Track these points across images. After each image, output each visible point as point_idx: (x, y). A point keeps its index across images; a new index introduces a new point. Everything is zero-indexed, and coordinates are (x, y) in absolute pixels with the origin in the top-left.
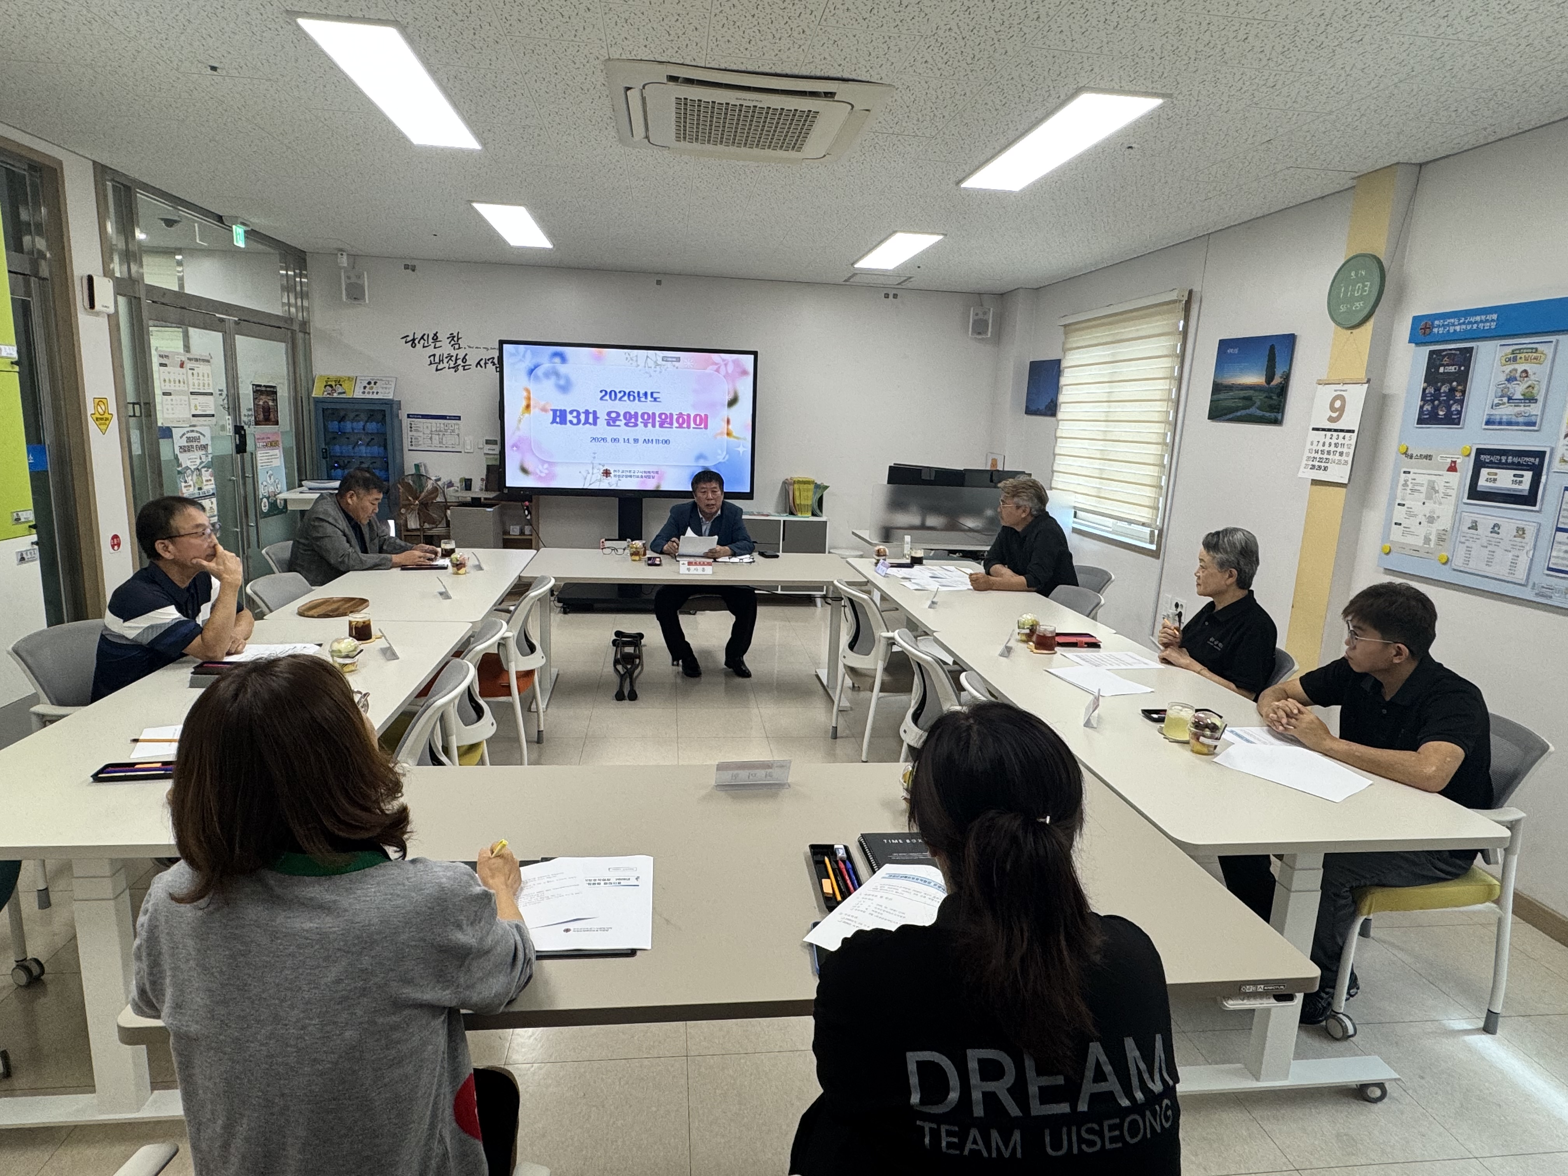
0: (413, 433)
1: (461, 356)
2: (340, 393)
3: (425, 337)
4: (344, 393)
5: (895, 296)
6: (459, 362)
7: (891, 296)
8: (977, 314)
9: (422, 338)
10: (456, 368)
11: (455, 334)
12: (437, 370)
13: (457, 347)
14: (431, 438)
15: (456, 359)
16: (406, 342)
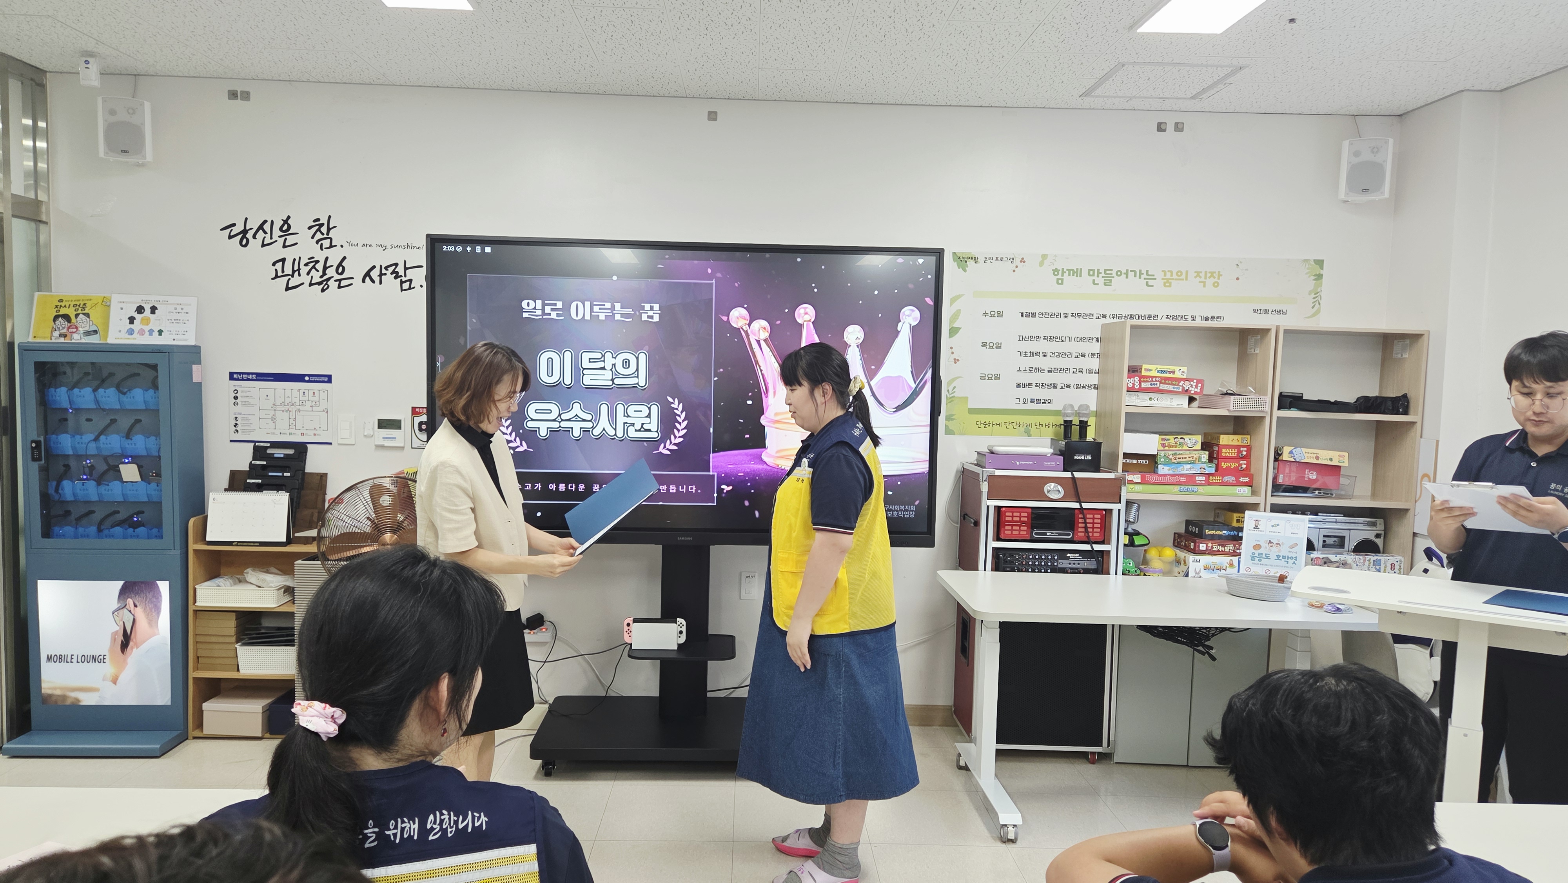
0: (237, 409)
1: (334, 261)
2: (87, 333)
3: (267, 227)
4: (95, 332)
5: (1179, 127)
6: (331, 272)
7: (1170, 127)
8: (1357, 154)
9: (261, 227)
10: (324, 284)
11: (324, 220)
12: (288, 289)
13: (326, 243)
14: (273, 419)
15: (325, 268)
16: (230, 237)
